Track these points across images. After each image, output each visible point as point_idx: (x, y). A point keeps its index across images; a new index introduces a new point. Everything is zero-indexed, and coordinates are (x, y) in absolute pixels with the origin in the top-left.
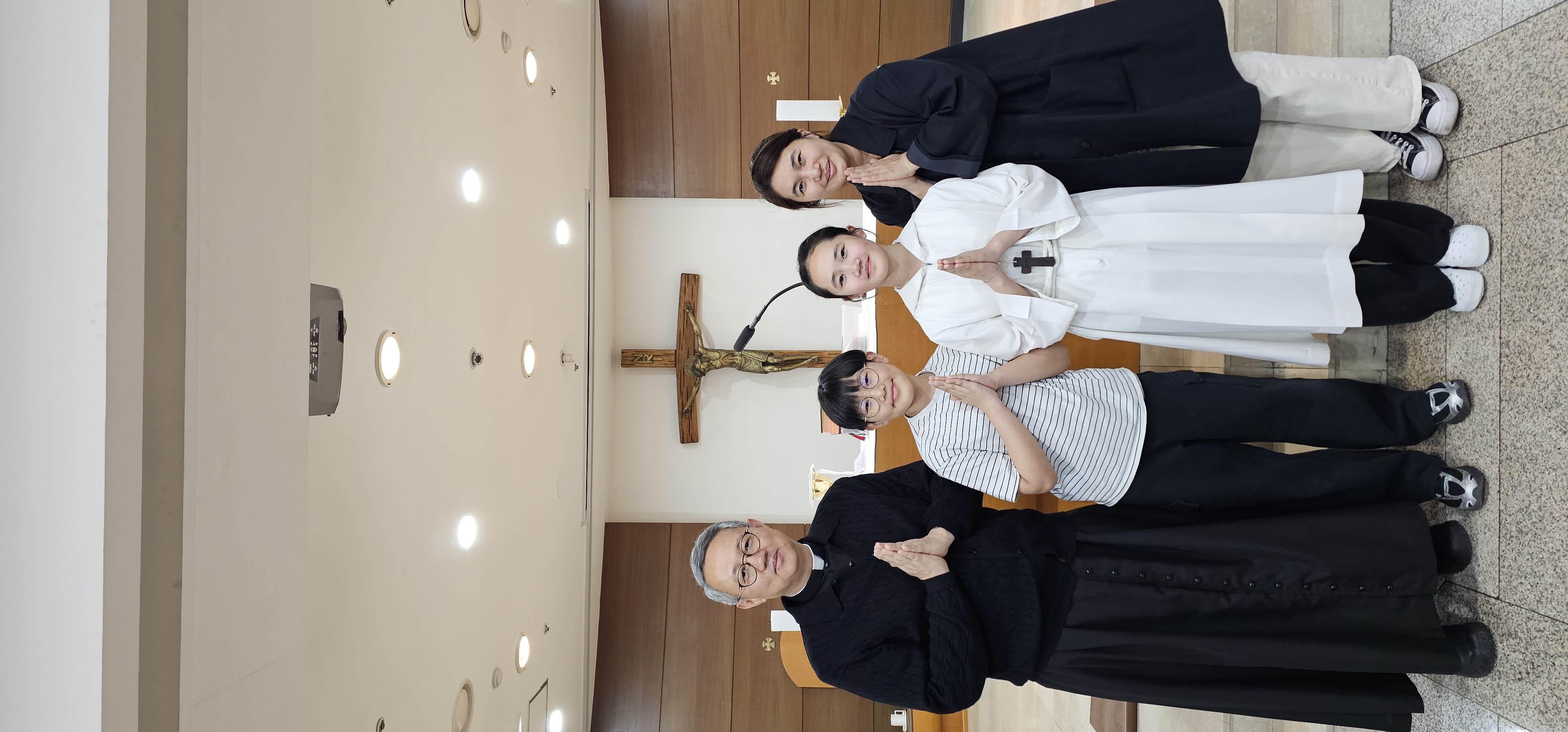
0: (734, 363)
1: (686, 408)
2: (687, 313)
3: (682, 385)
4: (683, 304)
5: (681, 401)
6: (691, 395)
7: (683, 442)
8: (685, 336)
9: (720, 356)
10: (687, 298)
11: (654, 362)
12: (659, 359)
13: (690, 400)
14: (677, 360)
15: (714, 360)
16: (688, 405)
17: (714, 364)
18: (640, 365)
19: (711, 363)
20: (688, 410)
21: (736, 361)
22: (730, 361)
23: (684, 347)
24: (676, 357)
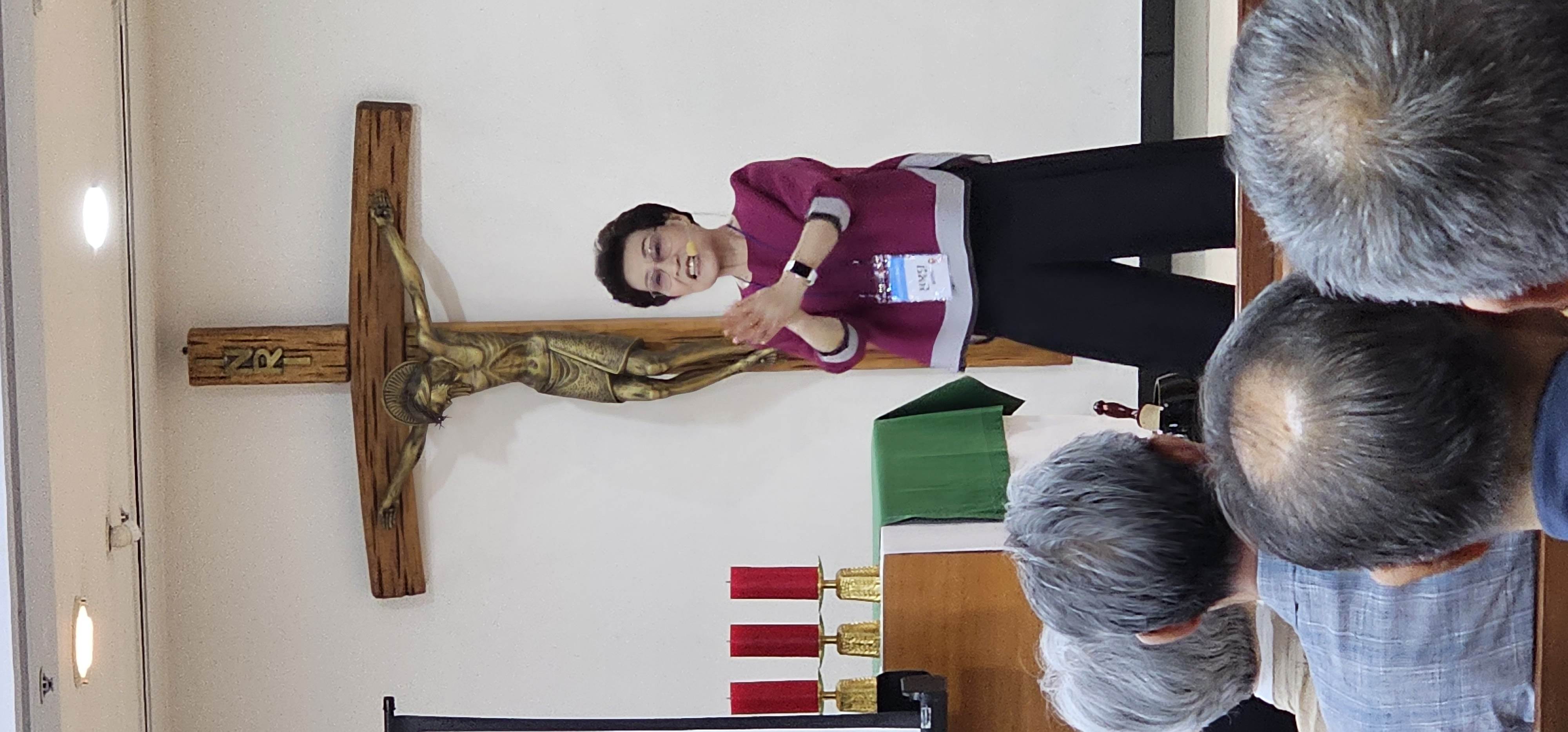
0: (526, 373)
1: (387, 503)
2: (380, 228)
3: (371, 435)
4: (364, 198)
5: (368, 481)
6: (399, 465)
7: (380, 592)
8: (373, 289)
9: (485, 359)
10: (379, 178)
11: (287, 369)
12: (300, 360)
13: (398, 480)
14: (354, 362)
15: (467, 371)
16: (393, 492)
17: (466, 380)
18: (243, 379)
19: (459, 381)
20: (392, 506)
21: (531, 369)
22: (515, 370)
23: (373, 322)
24: (349, 352)
